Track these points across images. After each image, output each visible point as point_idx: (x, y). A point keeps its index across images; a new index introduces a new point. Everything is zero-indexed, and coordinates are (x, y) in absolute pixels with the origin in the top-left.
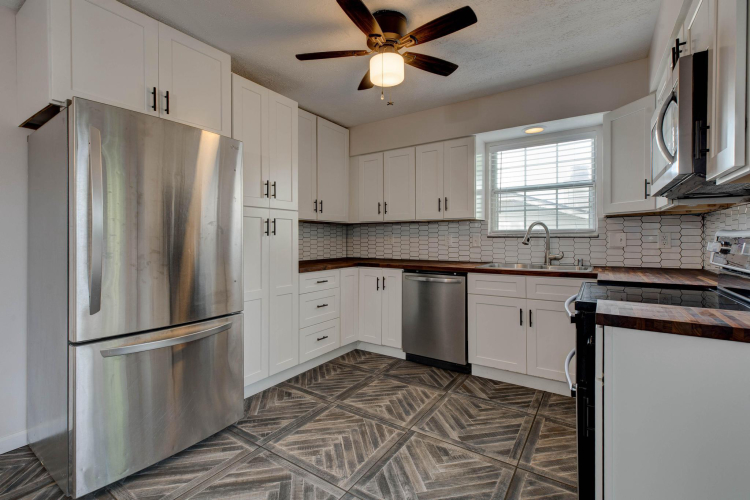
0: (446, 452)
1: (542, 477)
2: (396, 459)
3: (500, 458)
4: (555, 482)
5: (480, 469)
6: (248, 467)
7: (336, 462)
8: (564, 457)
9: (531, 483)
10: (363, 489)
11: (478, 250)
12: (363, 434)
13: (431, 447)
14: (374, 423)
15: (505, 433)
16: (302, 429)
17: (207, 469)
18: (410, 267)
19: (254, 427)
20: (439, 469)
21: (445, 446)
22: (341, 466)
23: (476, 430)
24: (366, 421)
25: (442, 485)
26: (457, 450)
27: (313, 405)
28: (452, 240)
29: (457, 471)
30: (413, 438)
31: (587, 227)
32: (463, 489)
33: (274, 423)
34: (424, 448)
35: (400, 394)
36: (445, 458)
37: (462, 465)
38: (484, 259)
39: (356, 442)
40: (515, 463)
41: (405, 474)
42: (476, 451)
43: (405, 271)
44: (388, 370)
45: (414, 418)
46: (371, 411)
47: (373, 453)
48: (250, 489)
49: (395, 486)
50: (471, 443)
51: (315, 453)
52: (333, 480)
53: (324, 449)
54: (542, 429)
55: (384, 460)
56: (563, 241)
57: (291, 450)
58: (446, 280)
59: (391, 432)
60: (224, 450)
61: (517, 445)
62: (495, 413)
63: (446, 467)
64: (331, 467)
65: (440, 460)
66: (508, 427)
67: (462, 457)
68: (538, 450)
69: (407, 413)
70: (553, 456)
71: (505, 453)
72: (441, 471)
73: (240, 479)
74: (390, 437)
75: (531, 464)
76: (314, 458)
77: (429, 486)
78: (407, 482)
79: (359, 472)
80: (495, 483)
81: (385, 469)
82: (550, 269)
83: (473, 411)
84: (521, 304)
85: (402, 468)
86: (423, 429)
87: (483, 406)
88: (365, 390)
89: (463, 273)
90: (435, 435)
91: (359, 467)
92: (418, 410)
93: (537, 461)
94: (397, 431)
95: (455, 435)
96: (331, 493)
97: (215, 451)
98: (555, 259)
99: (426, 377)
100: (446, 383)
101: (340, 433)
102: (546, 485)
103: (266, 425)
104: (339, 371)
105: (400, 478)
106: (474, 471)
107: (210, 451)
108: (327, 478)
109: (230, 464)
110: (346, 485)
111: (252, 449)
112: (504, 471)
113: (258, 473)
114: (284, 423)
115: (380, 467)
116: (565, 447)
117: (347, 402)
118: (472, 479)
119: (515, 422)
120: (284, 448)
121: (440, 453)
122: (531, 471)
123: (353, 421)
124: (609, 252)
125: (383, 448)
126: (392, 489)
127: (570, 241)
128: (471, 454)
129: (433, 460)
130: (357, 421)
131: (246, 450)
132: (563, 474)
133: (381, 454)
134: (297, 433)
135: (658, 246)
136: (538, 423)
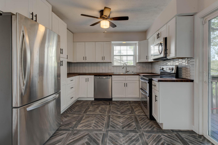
0: (120, 117)
1: (139, 115)
2: (111, 121)
3: (130, 115)
4: (142, 116)
5: (129, 118)
6: (74, 136)
7: (98, 127)
8: (140, 111)
9: (138, 117)
10: (109, 129)
11: (110, 70)
12: (99, 119)
13: (116, 117)
14: (99, 116)
15: (128, 110)
16: (81, 123)
17: (61, 141)
18: (96, 75)
19: (65, 127)
20: (121, 120)
21: (119, 116)
22: (100, 127)
23: (122, 111)
24: (97, 116)
25: (124, 123)
26: (122, 116)
27: (78, 117)
28: (104, 67)
29: (125, 119)
30: (111, 116)
31: (132, 65)
32: (128, 122)
33: (71, 124)
34: (115, 117)
35: (100, 108)
36: (121, 118)
37: (125, 118)
38: (112, 72)
39: (99, 121)
40: (133, 114)
41: (115, 123)
42: (125, 115)
43: (95, 76)
44: (92, 104)
45: (108, 112)
46: (96, 114)
47: (105, 122)
48: (80, 140)
49: (115, 126)
50: (123, 114)
51: (91, 126)
52: (101, 130)
53: (92, 125)
54: (133, 107)
55: (108, 122)
56: (129, 68)
57: (83, 128)
58: (104, 78)
59: (105, 117)
60: (61, 135)
61: (131, 111)
62: (123, 107)
63: (122, 119)
64: (97, 128)
65: (120, 119)
66: (127, 109)
67: (124, 117)
68: (136, 111)
69: (106, 112)
70: (138, 111)
71: (130, 113)
72: (122, 120)
73: (75, 139)
74: (106, 118)
75: (136, 114)
76: (91, 128)
77: (122, 124)
78: (117, 125)
79: (105, 126)
80: (133, 119)
81: (110, 124)
82: (127, 74)
83: (119, 108)
84: (124, 82)
85: (114, 123)
86: (111, 114)
87: (120, 106)
88: (89, 110)
89: (111, 75)
90: (115, 114)
91: (104, 126)
92: (107, 110)
93: (136, 113)
94: (106, 116)
95: (119, 113)
96: (103, 133)
97: (58, 136)
98: (128, 72)
99: (102, 103)
100: (108, 103)
101: (93, 120)
102: (141, 116)
103: (69, 125)
104: (78, 107)
105: (115, 124)
106: (128, 118)
107: (56, 137)
108: (99, 130)
109: (67, 137)
110: (105, 130)
111: (71, 132)
112: (133, 116)
113: (79, 136)
114: (74, 123)
115: (109, 124)
116: (139, 110)
117: (88, 113)
118: (128, 120)
119: (128, 107)
120: (80, 128)
121: (119, 117)
122: (137, 115)
123: (93, 117)
124: (137, 70)
125: (106, 120)
126: (115, 127)
127: (130, 68)
128: (125, 116)
129: (119, 119)
130: (95, 117)
131: (69, 133)
132: (142, 114)
133: (107, 122)
134: (80, 124)
135: (145, 68)
136: (132, 107)
